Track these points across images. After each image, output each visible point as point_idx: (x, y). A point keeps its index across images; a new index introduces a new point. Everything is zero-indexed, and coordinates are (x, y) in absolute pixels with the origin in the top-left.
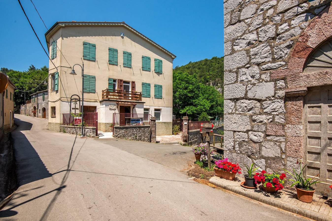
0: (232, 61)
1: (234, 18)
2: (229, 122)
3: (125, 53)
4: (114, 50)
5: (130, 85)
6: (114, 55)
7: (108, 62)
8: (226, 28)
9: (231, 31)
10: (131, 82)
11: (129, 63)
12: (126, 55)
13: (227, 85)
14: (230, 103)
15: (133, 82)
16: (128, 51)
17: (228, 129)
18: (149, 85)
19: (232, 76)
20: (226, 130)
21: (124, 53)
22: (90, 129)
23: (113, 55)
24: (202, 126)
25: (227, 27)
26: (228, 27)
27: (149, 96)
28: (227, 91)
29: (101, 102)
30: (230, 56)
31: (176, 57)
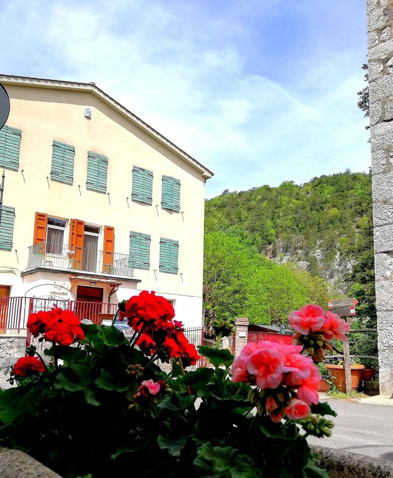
0: (388, 184)
1: (390, 110)
2: (386, 294)
3: (93, 157)
4: (66, 148)
5: (101, 237)
6: (65, 159)
7: (49, 176)
8: (375, 126)
9: (383, 131)
10: (103, 228)
11: (101, 182)
12: (94, 162)
13: (380, 226)
14: (387, 259)
15: (108, 229)
16: (100, 153)
17: (384, 309)
18: (148, 238)
19: (389, 210)
20: (380, 311)
21: (91, 156)
22: (9, 340)
23: (62, 158)
24: (331, 305)
25: (376, 124)
26: (379, 125)
27: (146, 265)
28: (380, 237)
29: (23, 274)
30: (384, 175)
31: (212, 174)
